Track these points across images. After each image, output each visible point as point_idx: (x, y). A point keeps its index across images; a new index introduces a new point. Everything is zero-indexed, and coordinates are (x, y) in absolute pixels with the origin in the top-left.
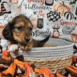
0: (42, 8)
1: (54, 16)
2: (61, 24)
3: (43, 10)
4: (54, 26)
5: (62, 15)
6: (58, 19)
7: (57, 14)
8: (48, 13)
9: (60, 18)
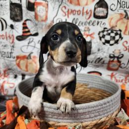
0: (89, 23)
1: (111, 37)
2: (125, 49)
3: (91, 27)
4: (113, 53)
5: (124, 33)
6: (118, 40)
7: (115, 32)
8: (100, 32)
9: (122, 38)
